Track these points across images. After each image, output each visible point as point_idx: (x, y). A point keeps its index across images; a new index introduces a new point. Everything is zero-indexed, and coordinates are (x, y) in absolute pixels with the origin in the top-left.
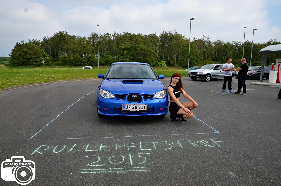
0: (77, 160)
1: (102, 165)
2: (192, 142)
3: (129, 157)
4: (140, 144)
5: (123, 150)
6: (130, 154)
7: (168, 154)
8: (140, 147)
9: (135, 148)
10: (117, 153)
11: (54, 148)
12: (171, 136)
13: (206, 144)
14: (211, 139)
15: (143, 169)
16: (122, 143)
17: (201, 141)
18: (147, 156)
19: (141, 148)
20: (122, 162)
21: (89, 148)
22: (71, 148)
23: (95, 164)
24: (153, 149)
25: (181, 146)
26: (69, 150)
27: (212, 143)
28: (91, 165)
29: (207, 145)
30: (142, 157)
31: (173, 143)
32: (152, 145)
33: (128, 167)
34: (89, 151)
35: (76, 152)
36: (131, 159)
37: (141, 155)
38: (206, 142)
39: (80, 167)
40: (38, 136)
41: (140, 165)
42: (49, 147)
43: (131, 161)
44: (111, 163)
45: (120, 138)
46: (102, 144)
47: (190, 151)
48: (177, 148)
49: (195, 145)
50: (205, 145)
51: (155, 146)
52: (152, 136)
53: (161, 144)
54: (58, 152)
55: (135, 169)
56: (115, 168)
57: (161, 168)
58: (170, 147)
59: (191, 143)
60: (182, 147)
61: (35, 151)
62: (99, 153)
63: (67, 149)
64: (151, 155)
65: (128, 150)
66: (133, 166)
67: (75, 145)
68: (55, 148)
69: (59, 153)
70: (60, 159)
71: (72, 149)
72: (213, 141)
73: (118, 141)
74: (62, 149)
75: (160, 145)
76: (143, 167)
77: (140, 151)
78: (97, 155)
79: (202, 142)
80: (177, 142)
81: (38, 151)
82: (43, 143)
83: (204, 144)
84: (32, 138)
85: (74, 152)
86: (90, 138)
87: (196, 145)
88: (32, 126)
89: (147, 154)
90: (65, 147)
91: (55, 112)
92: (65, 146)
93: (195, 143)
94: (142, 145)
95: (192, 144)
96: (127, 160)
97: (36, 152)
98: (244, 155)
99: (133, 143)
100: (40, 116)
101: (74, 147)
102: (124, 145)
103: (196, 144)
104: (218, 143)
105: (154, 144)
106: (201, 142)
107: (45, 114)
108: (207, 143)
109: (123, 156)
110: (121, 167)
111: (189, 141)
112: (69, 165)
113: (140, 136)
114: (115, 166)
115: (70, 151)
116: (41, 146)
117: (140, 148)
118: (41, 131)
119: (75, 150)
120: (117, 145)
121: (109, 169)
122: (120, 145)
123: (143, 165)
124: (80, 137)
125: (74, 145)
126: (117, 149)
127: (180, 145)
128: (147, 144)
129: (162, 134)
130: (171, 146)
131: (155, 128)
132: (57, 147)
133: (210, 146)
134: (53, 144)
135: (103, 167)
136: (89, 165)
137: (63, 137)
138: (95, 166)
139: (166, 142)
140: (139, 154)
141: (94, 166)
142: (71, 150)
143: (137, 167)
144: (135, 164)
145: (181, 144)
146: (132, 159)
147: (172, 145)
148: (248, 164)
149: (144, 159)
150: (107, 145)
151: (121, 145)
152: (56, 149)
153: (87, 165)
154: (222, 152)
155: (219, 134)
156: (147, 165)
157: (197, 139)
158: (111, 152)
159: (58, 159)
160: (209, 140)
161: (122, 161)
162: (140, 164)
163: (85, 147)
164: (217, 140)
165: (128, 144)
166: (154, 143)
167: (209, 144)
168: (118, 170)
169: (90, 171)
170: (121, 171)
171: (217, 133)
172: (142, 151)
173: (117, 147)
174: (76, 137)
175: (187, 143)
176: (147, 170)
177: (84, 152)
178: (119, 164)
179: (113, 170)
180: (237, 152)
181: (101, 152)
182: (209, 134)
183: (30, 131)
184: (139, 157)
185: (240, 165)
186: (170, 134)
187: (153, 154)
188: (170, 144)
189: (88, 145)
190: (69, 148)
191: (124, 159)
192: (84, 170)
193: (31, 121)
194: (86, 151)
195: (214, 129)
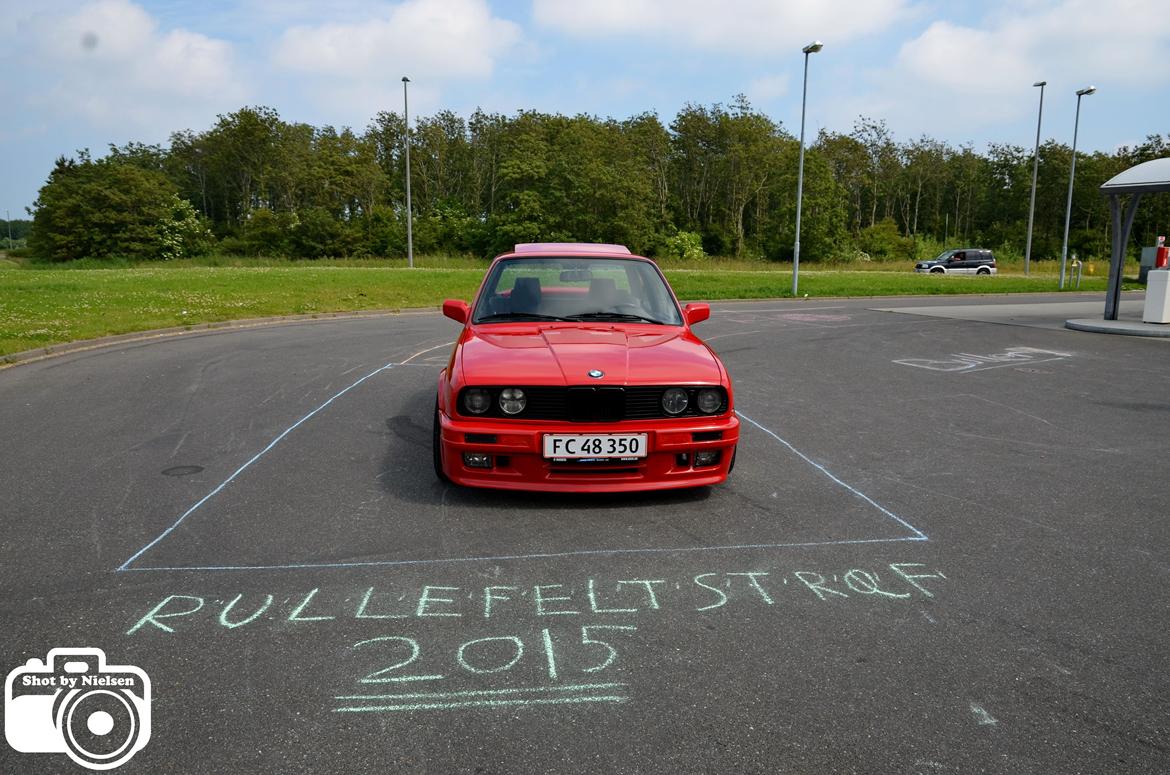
0: (321, 656)
1: (427, 678)
2: (812, 580)
3: (542, 644)
4: (591, 587)
5: (518, 616)
6: (546, 631)
7: (711, 628)
8: (589, 599)
9: (566, 605)
10: (490, 627)
11: (222, 608)
12: (720, 551)
13: (869, 587)
14: (893, 567)
15: (601, 692)
16: (512, 585)
17: (850, 573)
18: (618, 639)
19: (593, 603)
20: (513, 663)
21: (372, 607)
22: (295, 606)
23: (398, 673)
24: (645, 609)
25: (765, 595)
26: (289, 615)
27: (892, 582)
28: (381, 676)
29: (875, 590)
30: (596, 642)
31: (728, 585)
32: (641, 590)
33: (536, 684)
34: (374, 617)
35: (319, 622)
36: (550, 654)
37: (592, 636)
38: (870, 578)
39: (334, 687)
40: (156, 555)
41: (590, 678)
42: (201, 600)
43: (552, 662)
44: (467, 667)
45: (502, 563)
46: (428, 587)
48: (745, 601)
49: (824, 593)
50: (867, 589)
51: (653, 596)
52: (642, 553)
53: (678, 587)
54: (241, 624)
55: (568, 695)
56: (485, 688)
57: (678, 688)
58: (718, 598)
59: (807, 583)
60: (770, 601)
61: (142, 622)
62: (416, 627)
63: (279, 612)
64: (636, 634)
65: (540, 611)
66: (560, 682)
67: (311, 595)
68: (228, 608)
69: (244, 626)
70: (248, 652)
71: (299, 609)
72: (902, 573)
73: (493, 575)
74: (259, 612)
75: (675, 592)
76: (603, 686)
77: (590, 618)
78: (409, 637)
79: (853, 576)
80: (748, 579)
81: (158, 620)
82: (178, 583)
83: (861, 587)
84: (131, 565)
85: (307, 622)
86: (375, 561)
87: (830, 590)
89: (619, 630)
90: (269, 602)
91: (225, 452)
92: (271, 597)
93: (823, 580)
94: (596, 590)
95: (812, 587)
96: (535, 656)
97: (148, 624)
98: (1032, 632)
99: (558, 582)
100: (163, 473)
101: (307, 600)
102: (521, 590)
103: (827, 585)
104: (922, 582)
105: (649, 587)
106: (850, 578)
107: (183, 464)
108: (876, 581)
109: (516, 639)
110: (509, 687)
111: (797, 574)
112: (288, 678)
113: (590, 555)
114: (482, 683)
115: (291, 618)
116: (166, 600)
117: (590, 605)
118: (168, 534)
119: (315, 614)
120: (492, 594)
121: (457, 692)
122: (502, 591)
123: (602, 676)
124: (333, 559)
125: (310, 591)
126: (492, 611)
127: (761, 591)
128: (619, 588)
129: (681, 545)
130: (722, 594)
131: (653, 519)
132: (235, 601)
133: (886, 594)
134: (219, 590)
135: (433, 686)
136: (373, 678)
137: (260, 559)
138: (396, 680)
139: (699, 580)
140: (584, 630)
141: (393, 683)
142: (294, 616)
143: (577, 684)
144: (569, 673)
145: (762, 586)
146: (555, 651)
147: (725, 590)
148: (1052, 670)
149: (608, 652)
150: (449, 594)
151: (507, 593)
152: (232, 609)
153: (365, 676)
154: (938, 618)
155: (927, 542)
156: (618, 677)
157: (831, 565)
158: (466, 621)
159: (241, 652)
160: (885, 571)
161: (511, 659)
162: (590, 670)
163: (357, 601)
164: (919, 570)
165: (537, 588)
166: (647, 583)
167: (882, 587)
168: (496, 700)
169: (377, 703)
170: (510, 703)
171: (918, 539)
172: (597, 619)
173: (493, 600)
174: (315, 561)
175: (790, 581)
176: (617, 699)
177: (353, 621)
178: (499, 674)
179: (473, 699)
180: (1004, 622)
181: (422, 620)
182: (885, 544)
183: (120, 536)
184: (584, 642)
185: (1016, 676)
186: (715, 545)
187: (647, 629)
188: (715, 587)
189: (365, 591)
190: (287, 604)
191: (521, 650)
192: (353, 700)
193: (126, 492)
194: (360, 619)
195: (906, 524)
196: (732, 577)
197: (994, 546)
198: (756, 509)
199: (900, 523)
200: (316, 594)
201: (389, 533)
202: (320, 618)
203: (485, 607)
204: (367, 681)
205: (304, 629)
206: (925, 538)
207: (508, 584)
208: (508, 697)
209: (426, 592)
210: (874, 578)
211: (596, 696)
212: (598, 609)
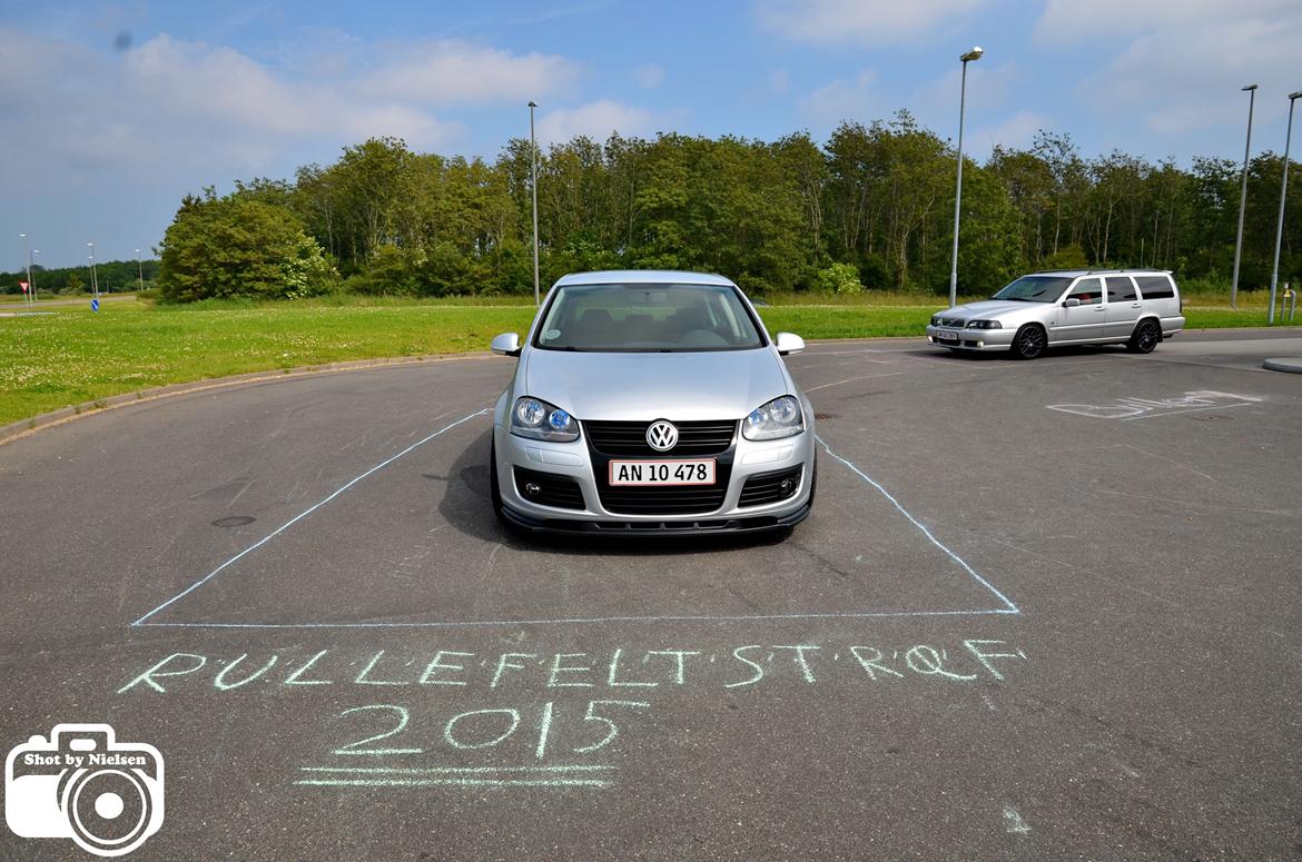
0: (304, 723)
1: (404, 751)
2: (867, 655)
3: (540, 718)
4: (616, 656)
5: (527, 689)
6: (550, 705)
7: (733, 707)
8: (608, 672)
9: (582, 677)
10: (493, 699)
11: (222, 668)
12: (773, 622)
13: (932, 666)
14: (967, 644)
15: (585, 775)
16: (533, 652)
17: (915, 650)
18: (624, 717)
19: (612, 675)
20: (501, 738)
21: (377, 672)
22: (296, 667)
23: (377, 745)
24: (666, 682)
25: (807, 672)
26: (287, 678)
27: (961, 661)
28: (357, 748)
29: (938, 670)
30: (600, 719)
31: (770, 659)
32: (671, 663)
33: (518, 763)
34: (373, 683)
35: (314, 686)
36: (545, 730)
37: (598, 712)
38: (936, 656)
39: (306, 756)
40: (177, 612)
41: (578, 758)
42: (204, 659)
43: (543, 739)
44: (452, 741)
45: (531, 629)
46: (442, 652)
47: (841, 698)
48: (785, 678)
49: (876, 671)
50: (927, 668)
51: (681, 669)
52: (685, 621)
53: (712, 660)
54: (234, 686)
55: (548, 776)
56: (462, 765)
57: (673, 774)
58: (750, 672)
59: (860, 659)
60: (810, 679)
61: (137, 681)
62: (415, 696)
63: (277, 674)
64: (646, 711)
65: (552, 682)
66: (544, 762)
67: (317, 657)
68: (227, 669)
69: (236, 689)
70: (230, 717)
71: (299, 672)
72: (975, 651)
73: (516, 641)
74: (257, 674)
75: (706, 665)
76: (590, 768)
77: (603, 692)
78: (402, 706)
79: (917, 653)
80: (795, 653)
81: (154, 679)
82: (189, 641)
83: (922, 666)
84: (146, 621)
85: (302, 686)
86: (395, 621)
87: (884, 669)
88: (166, 564)
89: (630, 706)
90: (272, 663)
91: (284, 503)
92: (275, 658)
93: (880, 656)
94: (621, 660)
95: (865, 664)
96: (529, 732)
97: (143, 682)
98: (1108, 725)
99: (583, 650)
100: (214, 524)
101: (311, 662)
102: (539, 659)
103: (882, 663)
104: (994, 662)
105: (680, 659)
106: (913, 655)
107: (237, 514)
108: (942, 660)
109: (514, 713)
110: (487, 765)
111: (852, 649)
112: (261, 746)
113: (627, 622)
114: (460, 759)
115: (287, 682)
116: (169, 658)
117: (608, 677)
118: (195, 589)
119: (314, 677)
120: (506, 662)
121: (431, 768)
122: (518, 658)
123: (592, 758)
124: (354, 619)
125: (321, 650)
126: (500, 680)
127: (805, 666)
128: (647, 658)
129: (733, 612)
130: (759, 669)
131: (712, 582)
132: (237, 661)
133: (949, 674)
134: (221, 649)
135: (408, 761)
136: (349, 749)
137: (278, 618)
138: (372, 752)
139: (739, 653)
140: (591, 705)
141: (367, 756)
142: (291, 680)
143: (563, 764)
144: (558, 752)
145: (808, 662)
146: (551, 727)
147: (765, 665)
148: (1117, 771)
149: (608, 730)
150: (461, 660)
151: (523, 661)
152: (231, 670)
153: (340, 747)
154: (999, 704)
155: (1017, 616)
156: (610, 758)
157: (892, 640)
158: (468, 691)
159: (224, 716)
160: (956, 648)
161: (501, 734)
162: (582, 750)
163: (361, 666)
164: (996, 649)
165: (558, 656)
166: (680, 654)
167: (946, 667)
168: (469, 779)
169: (342, 776)
170: (483, 783)
171: (1007, 612)
172: (611, 693)
173: (506, 668)
174: (335, 621)
175: (840, 657)
176: (600, 784)
177: (352, 685)
178: (482, 751)
179: (446, 776)
180: (1078, 713)
181: (423, 688)
182: (966, 617)
183: (148, 589)
184: (587, 718)
185: (1070, 777)
186: (771, 614)
187: (661, 706)
188: (754, 661)
189: (374, 655)
190: (290, 666)
191: (515, 725)
192: (318, 772)
193: (169, 543)
194: (358, 685)
195: (999, 594)
196: (776, 651)
197: (1096, 622)
198: (832, 573)
199: (993, 593)
200: (323, 656)
201: (422, 592)
202: (317, 683)
203: (494, 676)
204: (341, 752)
205: (297, 693)
206: (1017, 611)
207: (528, 652)
208: (484, 776)
209: (438, 657)
210: (941, 656)
211: (579, 779)
212: (616, 681)
